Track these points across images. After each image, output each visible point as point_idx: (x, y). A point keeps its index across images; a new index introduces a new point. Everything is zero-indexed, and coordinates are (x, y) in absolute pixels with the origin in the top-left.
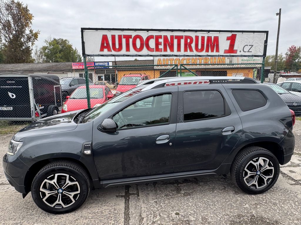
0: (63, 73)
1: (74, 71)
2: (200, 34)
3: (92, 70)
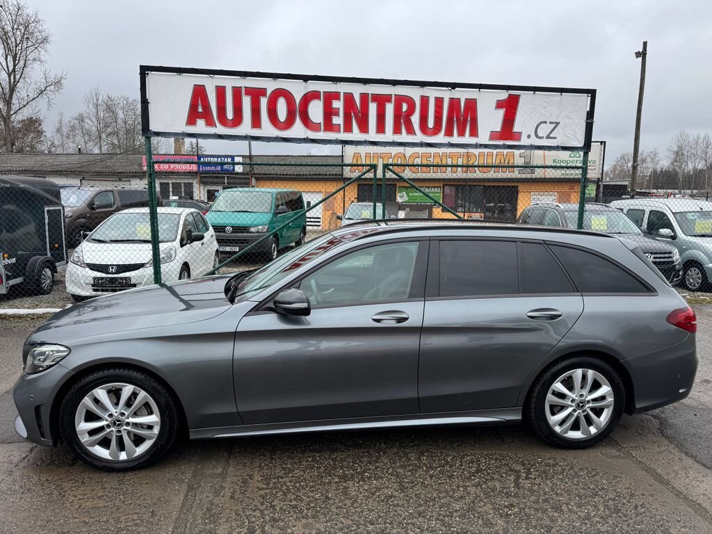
0: (120, 179)
2: (432, 93)
3: (191, 174)
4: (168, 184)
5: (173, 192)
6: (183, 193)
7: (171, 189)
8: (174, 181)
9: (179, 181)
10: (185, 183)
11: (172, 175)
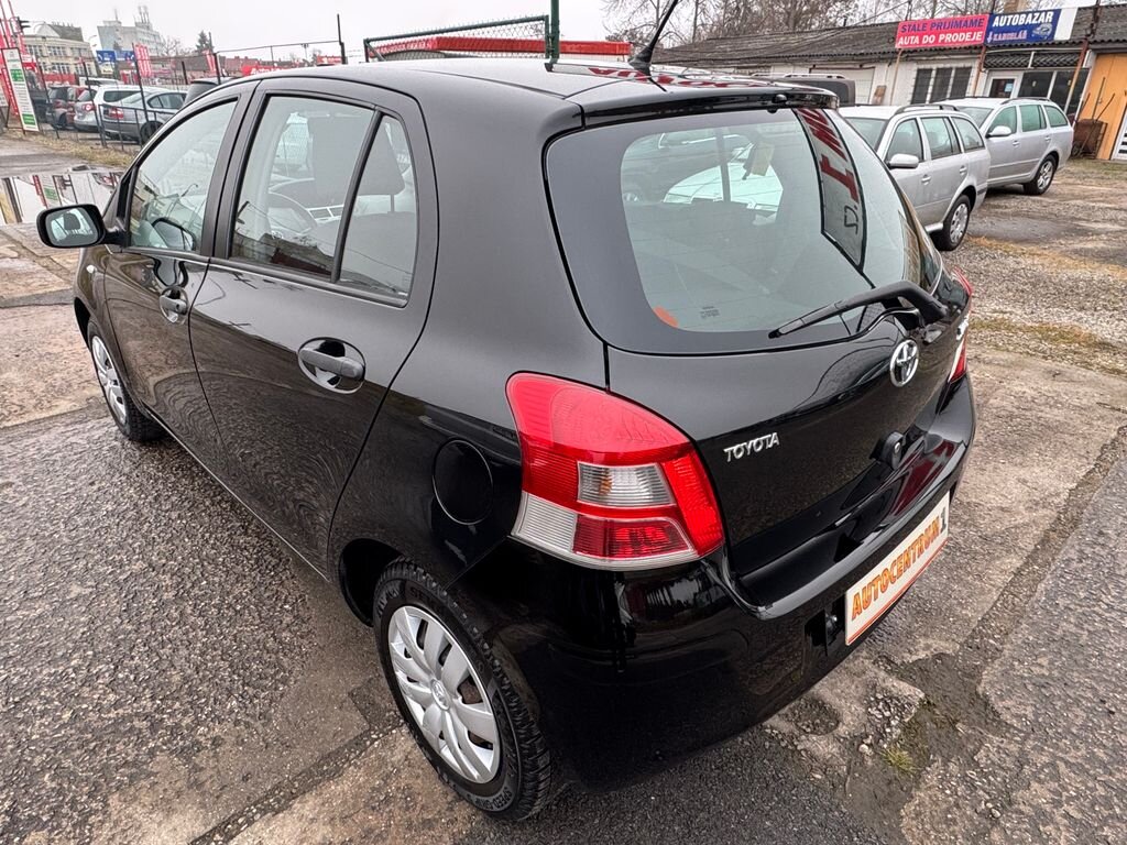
0: (861, 66)
1: (899, 56)
3: (971, 50)
4: (931, 70)
5: (934, 86)
6: (951, 87)
7: (933, 81)
8: (941, 66)
9: (948, 66)
10: (957, 69)
11: (939, 55)
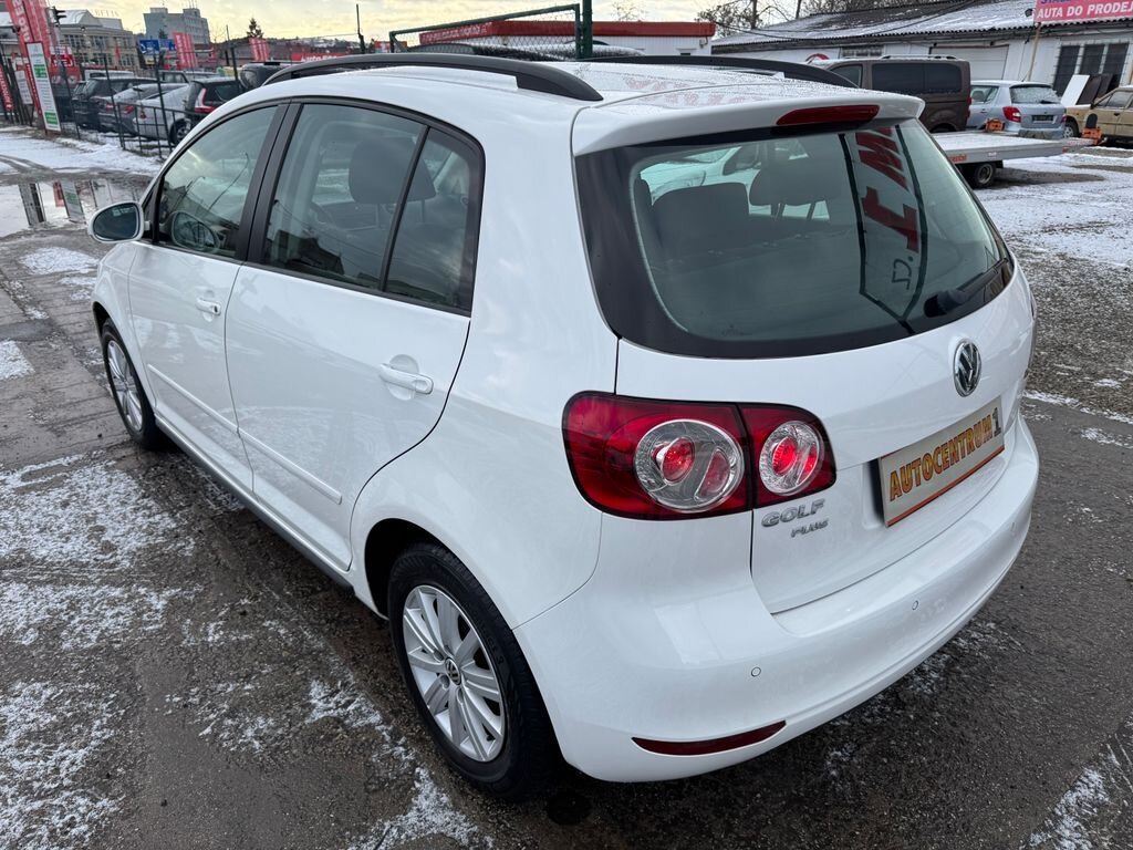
0: (992, 43)
1: (1038, 32)
3: (1129, 22)
4: (1078, 47)
5: (1082, 66)
6: (1102, 67)
7: (1079, 61)
8: (1090, 42)
9: (1099, 42)
10: (1111, 46)
11: (1087, 29)
